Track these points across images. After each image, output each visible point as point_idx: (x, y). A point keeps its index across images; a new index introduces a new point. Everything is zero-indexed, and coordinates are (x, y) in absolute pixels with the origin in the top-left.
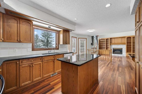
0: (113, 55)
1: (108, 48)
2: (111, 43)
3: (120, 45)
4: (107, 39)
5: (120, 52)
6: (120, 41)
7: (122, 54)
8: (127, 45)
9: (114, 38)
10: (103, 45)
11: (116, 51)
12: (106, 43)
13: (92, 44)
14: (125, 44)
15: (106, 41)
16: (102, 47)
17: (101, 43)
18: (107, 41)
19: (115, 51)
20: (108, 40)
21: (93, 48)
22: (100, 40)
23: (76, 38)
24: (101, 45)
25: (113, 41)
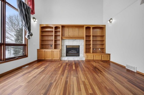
1: (58, 46)
2: (63, 35)
3: (76, 40)
6: (76, 32)
7: (79, 56)
12: (54, 34)
14: (84, 38)
15: (54, 30)
16: (46, 43)
17: (45, 34)
18: (56, 32)
19: (69, 51)
20: (58, 29)
22: (42, 28)
24: (46, 39)
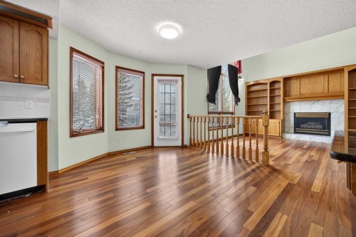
0: (292, 137)
1: (277, 115)
2: (286, 94)
3: (321, 102)
4: (273, 83)
5: (321, 127)
6: (320, 85)
7: (329, 135)
8: (349, 101)
9: (299, 77)
10: (261, 102)
11: (305, 126)
12: (268, 95)
13: (211, 98)
14: (343, 96)
15: (268, 87)
16: (255, 109)
17: (252, 96)
18: (272, 91)
19: (302, 123)
20: (277, 86)
21: (219, 113)
22: (249, 87)
23: (143, 73)
24: (254, 102)
25: (295, 88)
